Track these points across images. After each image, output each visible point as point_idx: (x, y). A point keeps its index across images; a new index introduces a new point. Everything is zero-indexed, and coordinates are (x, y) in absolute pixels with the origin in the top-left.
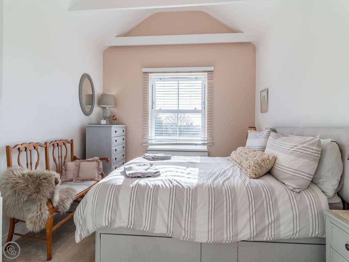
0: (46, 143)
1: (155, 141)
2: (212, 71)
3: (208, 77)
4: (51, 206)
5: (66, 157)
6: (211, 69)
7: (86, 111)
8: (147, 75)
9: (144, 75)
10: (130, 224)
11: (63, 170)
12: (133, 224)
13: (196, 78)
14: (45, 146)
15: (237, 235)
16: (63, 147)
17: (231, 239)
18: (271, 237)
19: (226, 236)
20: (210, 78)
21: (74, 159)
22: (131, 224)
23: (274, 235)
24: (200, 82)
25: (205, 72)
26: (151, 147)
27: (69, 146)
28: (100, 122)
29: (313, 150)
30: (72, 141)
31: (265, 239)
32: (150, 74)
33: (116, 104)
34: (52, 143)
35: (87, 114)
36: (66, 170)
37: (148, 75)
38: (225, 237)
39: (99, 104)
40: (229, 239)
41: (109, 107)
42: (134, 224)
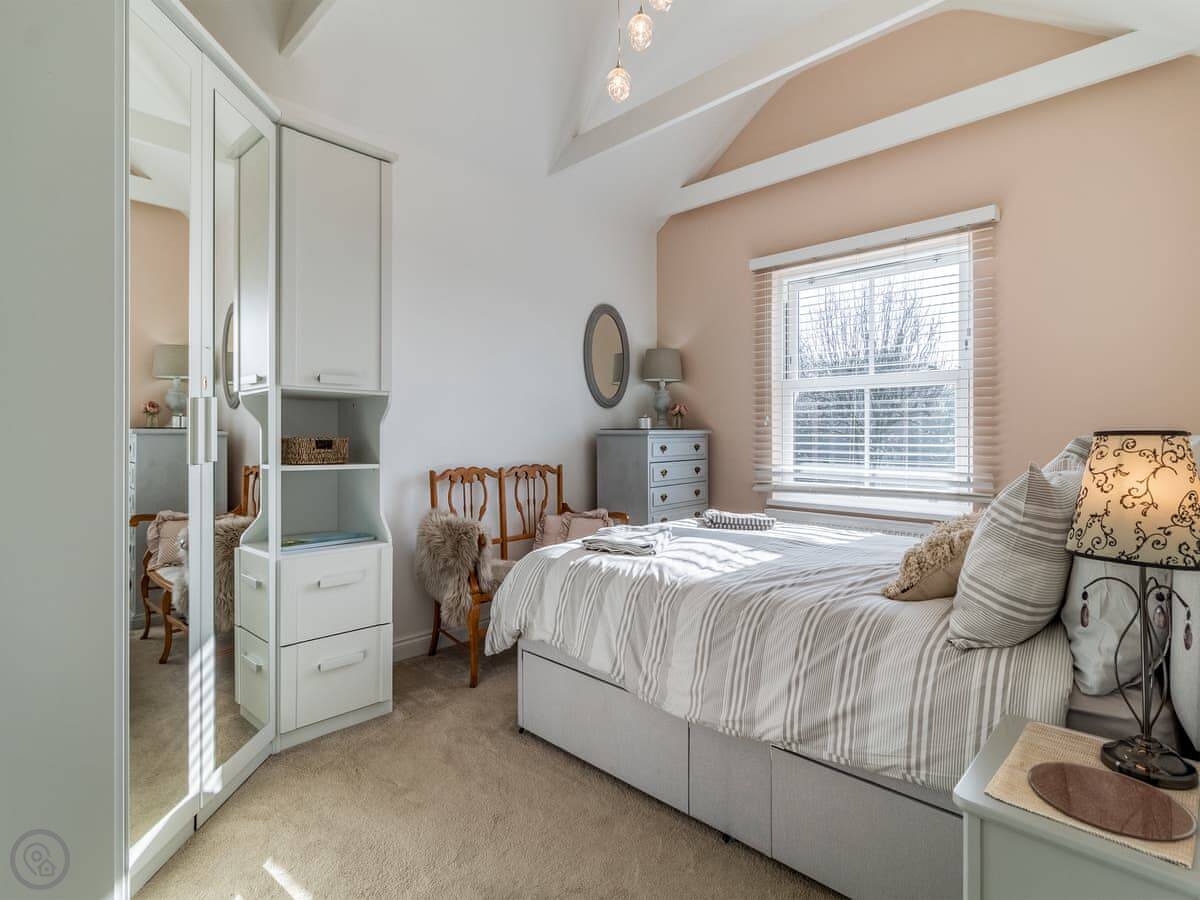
0: (500, 470)
1: (796, 480)
2: (992, 223)
3: (976, 246)
4: (477, 588)
5: (544, 503)
6: (988, 213)
7: (603, 397)
8: (763, 278)
9: (758, 279)
10: (556, 639)
11: (538, 532)
12: (561, 640)
13: (937, 258)
14: (499, 475)
15: (752, 722)
16: (539, 479)
17: (737, 727)
18: (842, 755)
19: (725, 717)
20: (981, 252)
21: (563, 508)
22: (558, 640)
23: (850, 751)
24: (955, 269)
25: (961, 230)
26: (777, 497)
27: (552, 478)
28: (638, 423)
29: (1017, 511)
30: (560, 467)
31: (825, 757)
32: (775, 274)
33: (684, 371)
34: (513, 471)
35: (606, 404)
36: (543, 532)
37: (770, 277)
38: (723, 717)
39: (644, 373)
40: (730, 724)
41: (667, 383)
42: (563, 642)
